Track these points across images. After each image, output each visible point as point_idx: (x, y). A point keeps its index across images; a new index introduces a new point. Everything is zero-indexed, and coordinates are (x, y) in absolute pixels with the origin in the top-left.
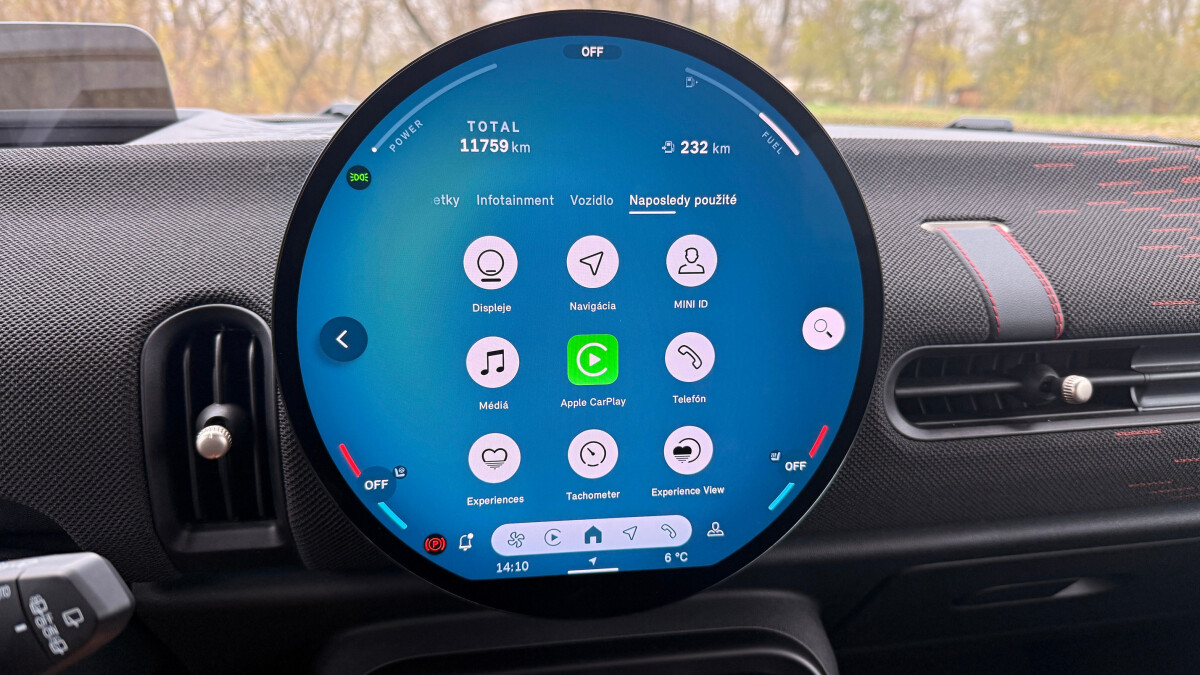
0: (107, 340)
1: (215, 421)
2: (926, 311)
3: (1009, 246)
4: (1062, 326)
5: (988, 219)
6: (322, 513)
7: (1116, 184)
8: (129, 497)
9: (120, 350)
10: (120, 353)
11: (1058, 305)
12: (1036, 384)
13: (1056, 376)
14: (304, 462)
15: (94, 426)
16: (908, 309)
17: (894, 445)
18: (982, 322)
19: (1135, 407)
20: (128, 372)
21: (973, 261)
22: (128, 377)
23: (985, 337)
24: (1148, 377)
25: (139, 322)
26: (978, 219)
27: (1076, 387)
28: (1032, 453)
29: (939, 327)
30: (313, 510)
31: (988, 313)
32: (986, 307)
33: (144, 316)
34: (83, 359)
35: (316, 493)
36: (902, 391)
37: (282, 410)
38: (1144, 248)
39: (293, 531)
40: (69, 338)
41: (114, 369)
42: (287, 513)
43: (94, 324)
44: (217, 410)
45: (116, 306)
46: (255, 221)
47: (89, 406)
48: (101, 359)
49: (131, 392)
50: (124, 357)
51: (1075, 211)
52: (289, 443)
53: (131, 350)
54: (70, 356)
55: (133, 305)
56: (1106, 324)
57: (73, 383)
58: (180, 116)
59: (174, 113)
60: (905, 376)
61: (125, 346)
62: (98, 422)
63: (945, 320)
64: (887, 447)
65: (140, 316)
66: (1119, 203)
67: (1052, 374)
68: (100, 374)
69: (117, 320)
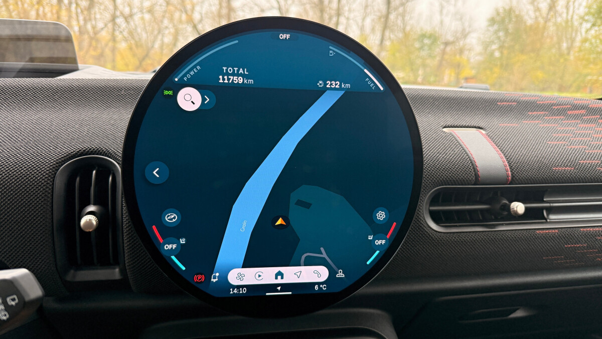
0: (38, 171)
1: (91, 213)
2: (444, 169)
3: (485, 140)
4: (510, 178)
5: (475, 127)
6: (143, 262)
7: (536, 113)
8: (44, 251)
9: (44, 176)
10: (44, 178)
11: (508, 168)
12: (498, 206)
13: (507, 202)
14: (135, 235)
15: (28, 214)
16: (435, 167)
17: (429, 234)
18: (471, 175)
19: (546, 219)
20: (47, 187)
21: (467, 146)
22: (47, 189)
23: (473, 183)
24: (551, 204)
25: (54, 163)
26: (470, 127)
27: (517, 207)
28: (496, 240)
29: (450, 177)
30: (138, 260)
31: (474, 171)
32: (474, 168)
33: (57, 160)
34: (25, 180)
35: (140, 251)
36: (432, 208)
37: (124, 208)
38: (549, 143)
39: (127, 271)
40: (18, 169)
41: (40, 186)
42: (125, 261)
43: (31, 163)
44: (92, 208)
45: (43, 155)
46: (115, 117)
47: (26, 204)
48: (34, 180)
49: (48, 197)
50: (46, 180)
51: (517, 125)
52: (128, 225)
53: (49, 176)
54: (18, 178)
55: (52, 154)
56: (531, 178)
57: (19, 192)
58: (80, 68)
59: (77, 67)
60: (434, 201)
61: (47, 174)
62: (30, 212)
63: (453, 173)
64: (425, 235)
65: (55, 160)
66: (538, 121)
67: (506, 202)
68: (33, 188)
69: (43, 161)
